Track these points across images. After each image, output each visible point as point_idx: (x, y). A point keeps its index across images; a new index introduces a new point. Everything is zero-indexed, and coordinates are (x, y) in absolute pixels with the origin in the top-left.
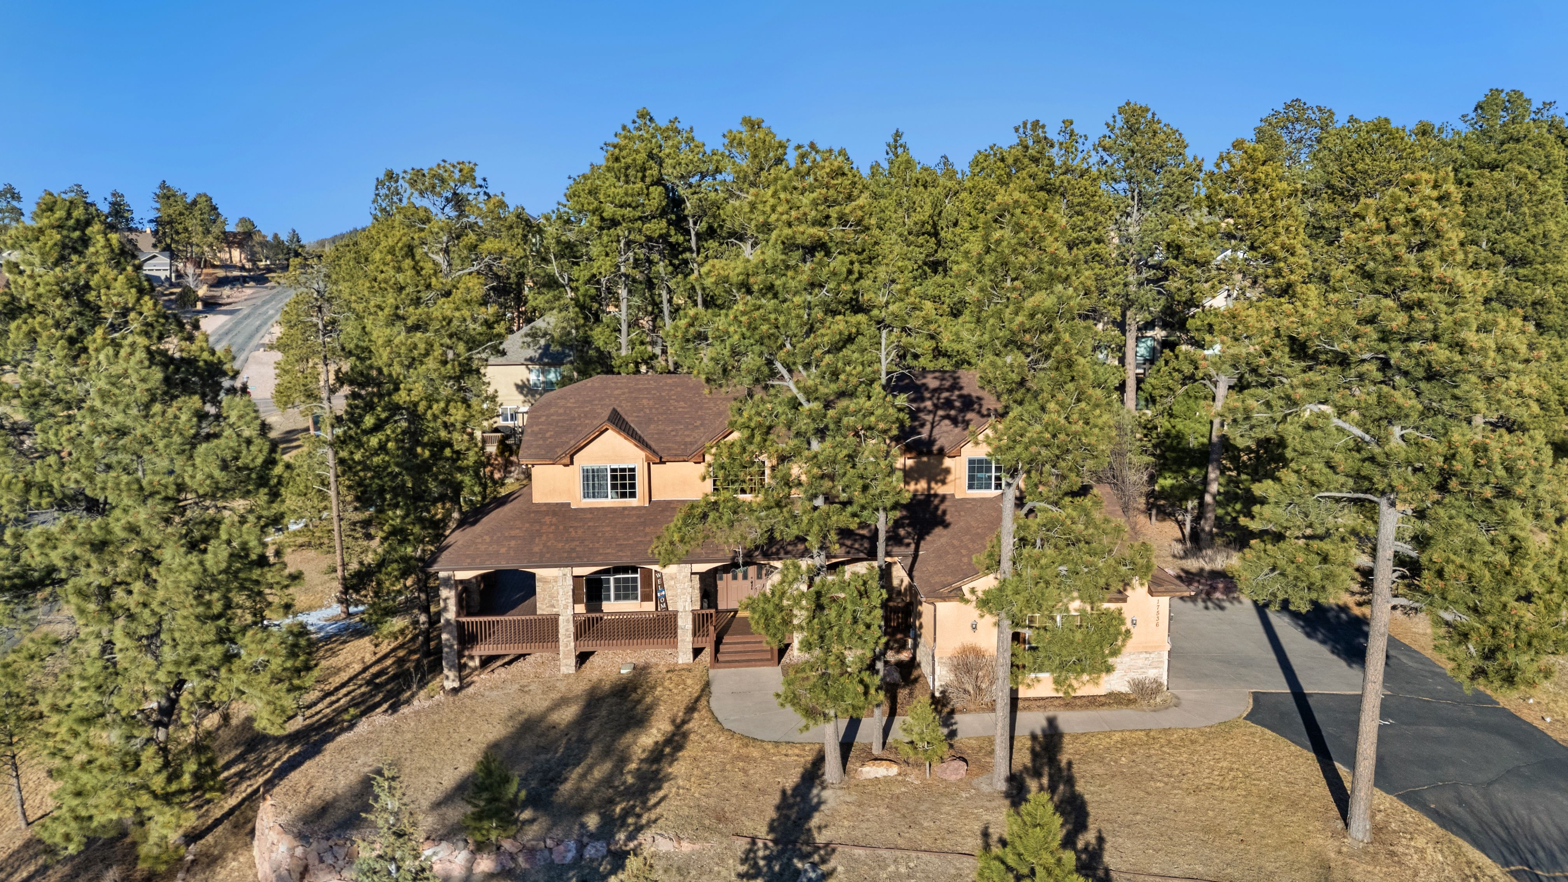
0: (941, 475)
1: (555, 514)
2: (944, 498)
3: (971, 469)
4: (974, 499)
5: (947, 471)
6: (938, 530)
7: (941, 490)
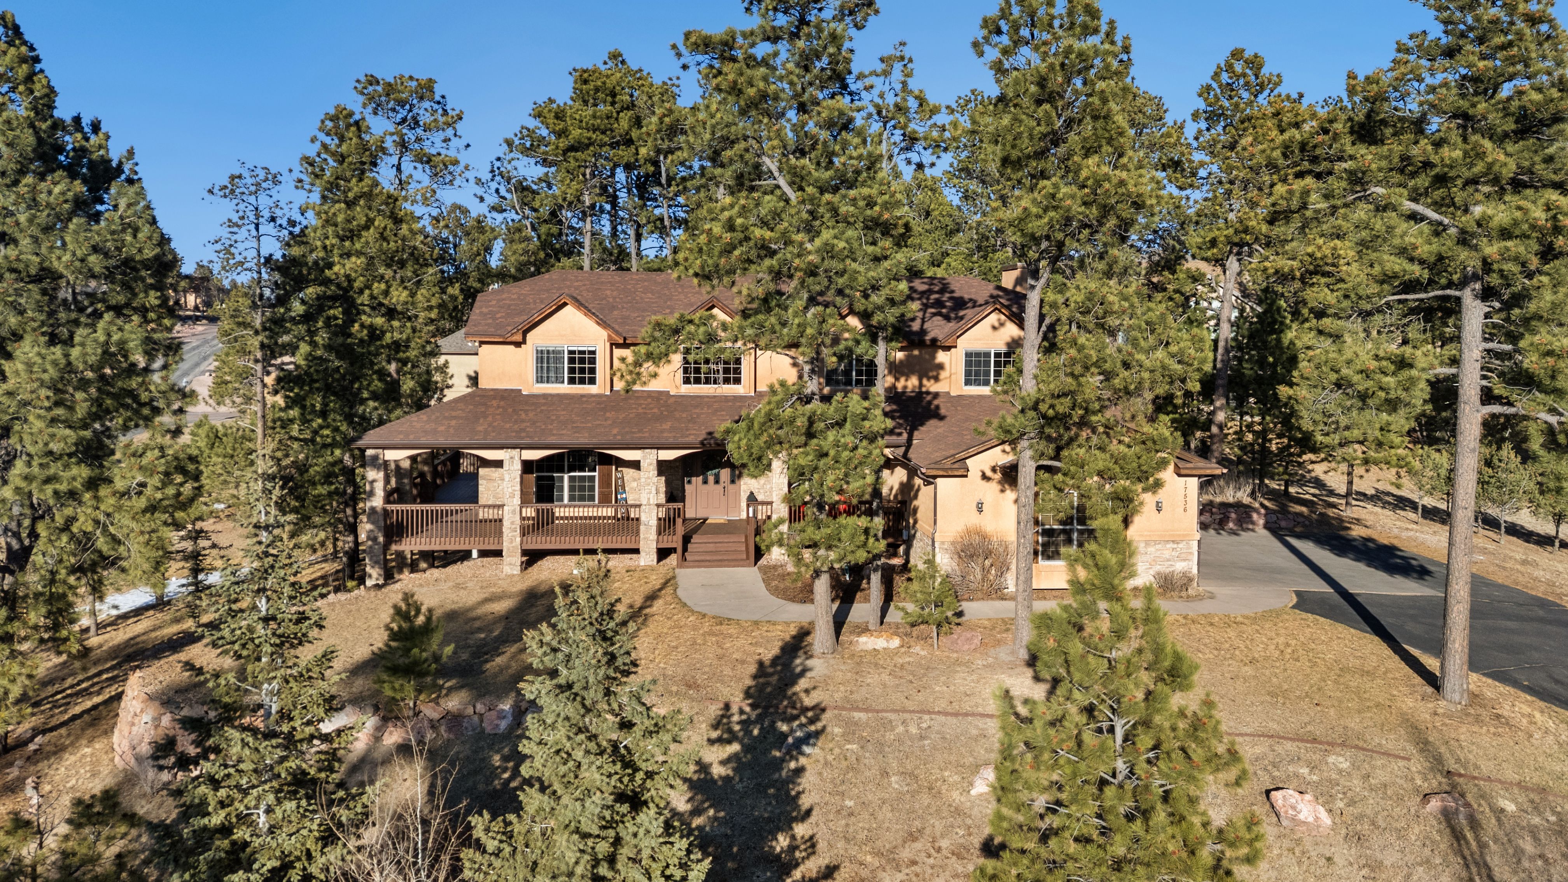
0: (933, 371)
1: (503, 398)
2: (936, 395)
3: (968, 364)
4: (971, 397)
5: (941, 367)
6: (933, 423)
7: (932, 387)
